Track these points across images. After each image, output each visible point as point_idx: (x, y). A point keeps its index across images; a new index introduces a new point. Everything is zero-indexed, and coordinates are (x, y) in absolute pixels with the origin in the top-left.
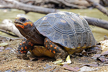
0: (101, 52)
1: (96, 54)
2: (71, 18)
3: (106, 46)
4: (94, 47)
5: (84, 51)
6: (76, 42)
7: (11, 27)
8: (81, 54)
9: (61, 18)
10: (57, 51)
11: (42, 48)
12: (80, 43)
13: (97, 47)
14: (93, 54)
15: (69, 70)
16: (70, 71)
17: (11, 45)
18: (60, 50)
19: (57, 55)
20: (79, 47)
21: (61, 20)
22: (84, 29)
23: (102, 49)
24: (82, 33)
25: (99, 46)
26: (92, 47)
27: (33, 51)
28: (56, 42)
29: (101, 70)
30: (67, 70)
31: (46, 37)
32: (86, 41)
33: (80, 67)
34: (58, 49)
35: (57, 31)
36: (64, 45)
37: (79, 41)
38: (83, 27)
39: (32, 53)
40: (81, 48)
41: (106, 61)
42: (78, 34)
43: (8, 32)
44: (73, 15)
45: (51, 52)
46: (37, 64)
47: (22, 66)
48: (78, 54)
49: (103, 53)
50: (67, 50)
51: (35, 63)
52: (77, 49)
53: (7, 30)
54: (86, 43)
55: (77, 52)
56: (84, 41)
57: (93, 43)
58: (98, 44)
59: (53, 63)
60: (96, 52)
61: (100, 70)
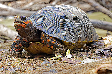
0: (104, 47)
1: (98, 48)
2: (69, 10)
3: (109, 40)
4: (96, 41)
5: (85, 45)
6: (76, 36)
7: (5, 31)
8: (82, 49)
9: (57, 10)
10: (56, 46)
11: (38, 44)
12: (80, 37)
13: (100, 42)
14: (95, 49)
15: (69, 63)
16: (71, 63)
17: (5, 46)
18: (59, 44)
19: (55, 50)
20: (79, 41)
21: (58, 13)
22: (84, 22)
23: (105, 44)
24: (82, 26)
25: (101, 41)
26: (94, 41)
27: (29, 48)
28: (54, 36)
29: (106, 60)
30: (67, 64)
31: (43, 32)
32: (87, 35)
33: (82, 60)
34: (56, 44)
35: (54, 24)
36: (62, 39)
37: (79, 35)
38: (83, 20)
39: (28, 51)
40: (82, 42)
41: (110, 55)
42: (77, 27)
43: (3, 37)
44: (71, 8)
45: (49, 47)
46: (33, 62)
47: (16, 64)
48: (78, 49)
49: (107, 47)
50: (67, 45)
51: (32, 61)
52: (77, 43)
53: (2, 35)
54: (86, 37)
55: (77, 47)
56: (85, 35)
57: (95, 37)
58: (100, 39)
59: (52, 58)
60: (98, 47)
61: (104, 61)
